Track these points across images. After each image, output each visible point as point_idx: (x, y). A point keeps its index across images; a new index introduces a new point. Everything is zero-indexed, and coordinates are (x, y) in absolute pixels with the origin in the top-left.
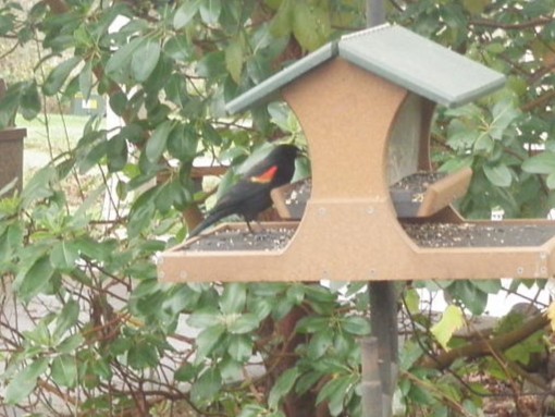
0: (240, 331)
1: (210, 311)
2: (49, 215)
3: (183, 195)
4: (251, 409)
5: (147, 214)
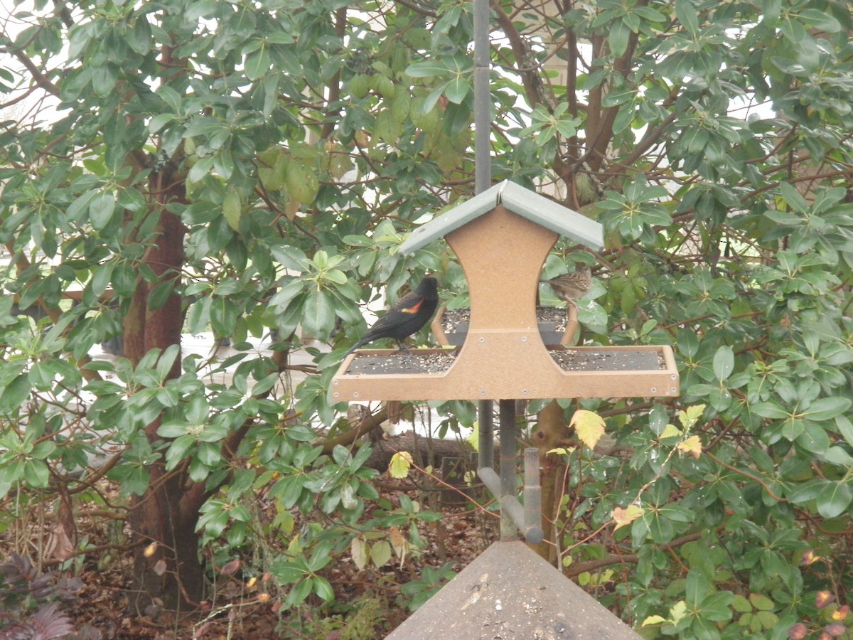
0: (211, 440)
1: (178, 423)
2: (22, 340)
3: (113, 327)
4: (213, 504)
5: (90, 339)
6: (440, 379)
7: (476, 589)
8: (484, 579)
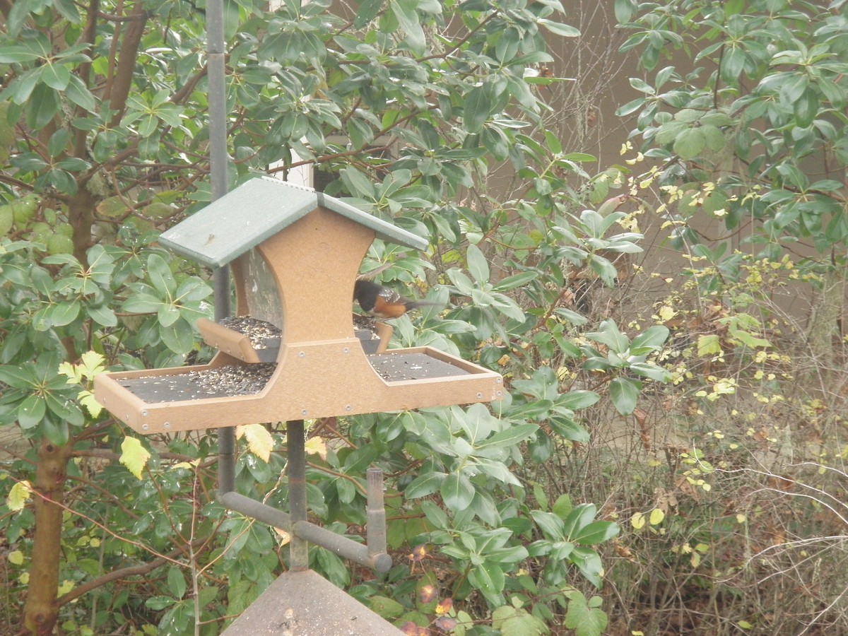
6: (258, 400)
7: (284, 627)
8: (290, 614)
